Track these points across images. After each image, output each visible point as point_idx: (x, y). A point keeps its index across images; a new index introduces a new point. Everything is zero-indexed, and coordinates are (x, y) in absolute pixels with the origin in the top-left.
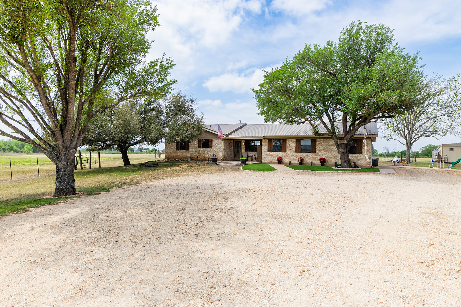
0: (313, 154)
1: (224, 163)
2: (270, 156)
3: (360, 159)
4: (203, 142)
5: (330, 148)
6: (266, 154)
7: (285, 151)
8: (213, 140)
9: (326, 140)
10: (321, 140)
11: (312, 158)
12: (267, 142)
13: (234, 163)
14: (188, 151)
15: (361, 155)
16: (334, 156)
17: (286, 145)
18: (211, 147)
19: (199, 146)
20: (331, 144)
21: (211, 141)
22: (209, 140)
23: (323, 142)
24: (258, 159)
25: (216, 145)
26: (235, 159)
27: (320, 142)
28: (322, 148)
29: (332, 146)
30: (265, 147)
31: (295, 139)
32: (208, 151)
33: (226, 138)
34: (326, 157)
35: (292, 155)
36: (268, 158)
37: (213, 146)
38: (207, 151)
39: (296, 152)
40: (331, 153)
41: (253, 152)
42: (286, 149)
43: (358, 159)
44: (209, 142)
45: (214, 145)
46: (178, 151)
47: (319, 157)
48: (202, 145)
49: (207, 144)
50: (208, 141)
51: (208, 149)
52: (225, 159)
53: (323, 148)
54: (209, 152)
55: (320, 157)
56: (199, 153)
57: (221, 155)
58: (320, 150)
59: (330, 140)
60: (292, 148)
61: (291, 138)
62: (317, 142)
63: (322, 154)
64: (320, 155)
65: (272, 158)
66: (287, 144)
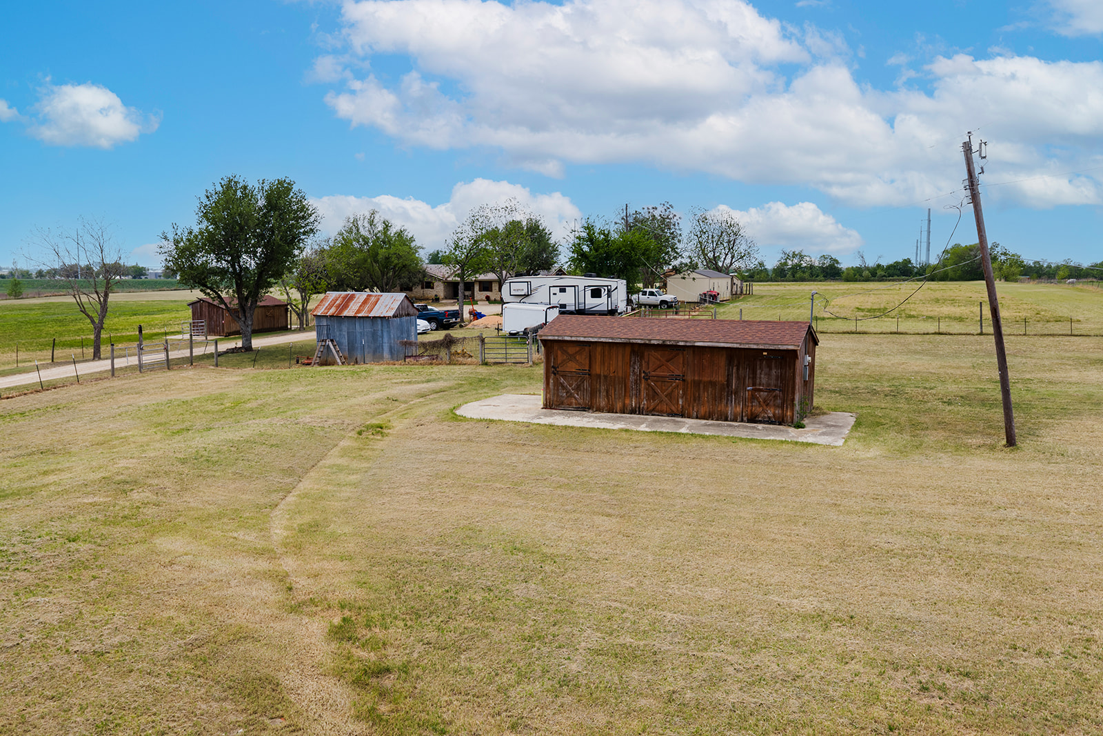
1: (444, 301)
7: (491, 291)
13: (452, 301)
19: (423, 288)
21: (432, 283)
24: (473, 295)
30: (477, 288)
49: (429, 285)
50: (430, 283)
52: (446, 298)
56: (423, 294)
57: (441, 295)
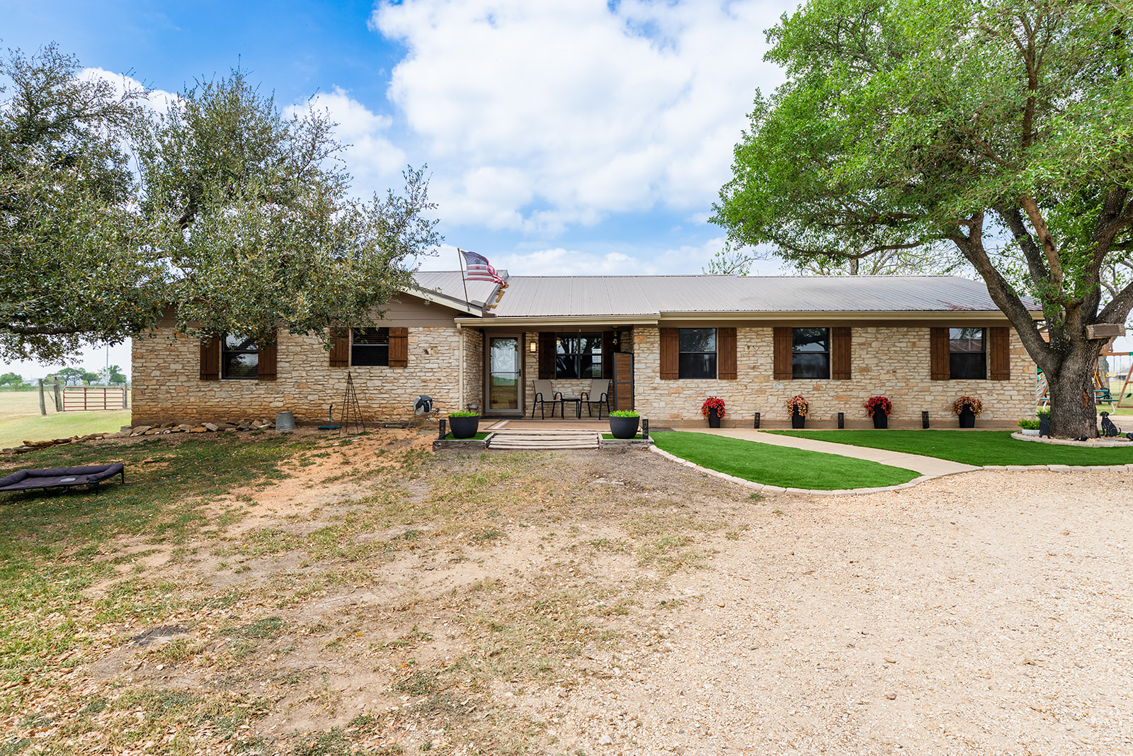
0: (839, 383)
2: (669, 394)
3: (1000, 397)
4: (355, 342)
5: (899, 361)
6: (655, 389)
7: (733, 376)
8: (410, 331)
9: (884, 330)
10: (867, 333)
11: (838, 398)
12: (658, 339)
14: (271, 385)
15: (1004, 382)
16: (915, 389)
17: (736, 352)
18: (403, 363)
19: (337, 361)
20: (904, 345)
21: (398, 333)
22: (388, 328)
23: (877, 340)
25: (427, 352)
26: (492, 411)
27: (864, 340)
28: (872, 362)
29: (909, 352)
30: (647, 359)
31: (770, 329)
32: (384, 379)
33: (486, 320)
34: (888, 393)
35: (761, 391)
36: (662, 404)
37: (411, 357)
38: (378, 383)
39: (778, 375)
40: (903, 378)
41: (574, 381)
42: (736, 369)
43: (996, 396)
44: (392, 341)
45: (416, 351)
46: (214, 386)
47: (862, 394)
48: (350, 352)
49: (378, 349)
50: (382, 334)
51: (386, 371)
53: (875, 361)
54: (388, 386)
55: (865, 396)
57: (451, 398)
58: (866, 370)
59: (900, 329)
60: (760, 362)
61: (755, 323)
62: (854, 340)
63: (873, 381)
64: (864, 388)
65: (679, 403)
66: (741, 346)
